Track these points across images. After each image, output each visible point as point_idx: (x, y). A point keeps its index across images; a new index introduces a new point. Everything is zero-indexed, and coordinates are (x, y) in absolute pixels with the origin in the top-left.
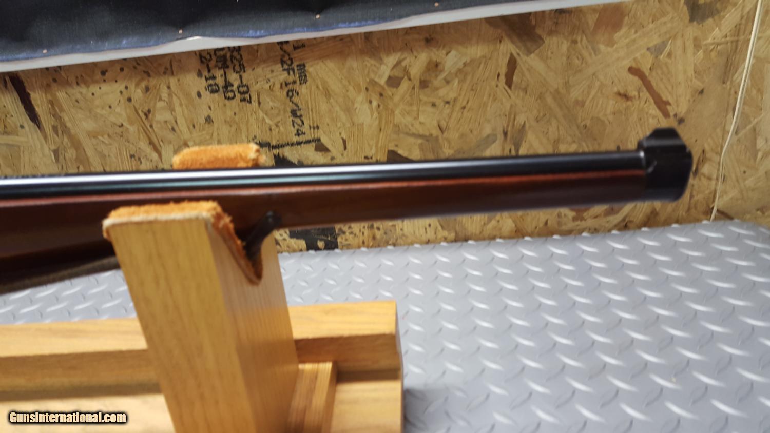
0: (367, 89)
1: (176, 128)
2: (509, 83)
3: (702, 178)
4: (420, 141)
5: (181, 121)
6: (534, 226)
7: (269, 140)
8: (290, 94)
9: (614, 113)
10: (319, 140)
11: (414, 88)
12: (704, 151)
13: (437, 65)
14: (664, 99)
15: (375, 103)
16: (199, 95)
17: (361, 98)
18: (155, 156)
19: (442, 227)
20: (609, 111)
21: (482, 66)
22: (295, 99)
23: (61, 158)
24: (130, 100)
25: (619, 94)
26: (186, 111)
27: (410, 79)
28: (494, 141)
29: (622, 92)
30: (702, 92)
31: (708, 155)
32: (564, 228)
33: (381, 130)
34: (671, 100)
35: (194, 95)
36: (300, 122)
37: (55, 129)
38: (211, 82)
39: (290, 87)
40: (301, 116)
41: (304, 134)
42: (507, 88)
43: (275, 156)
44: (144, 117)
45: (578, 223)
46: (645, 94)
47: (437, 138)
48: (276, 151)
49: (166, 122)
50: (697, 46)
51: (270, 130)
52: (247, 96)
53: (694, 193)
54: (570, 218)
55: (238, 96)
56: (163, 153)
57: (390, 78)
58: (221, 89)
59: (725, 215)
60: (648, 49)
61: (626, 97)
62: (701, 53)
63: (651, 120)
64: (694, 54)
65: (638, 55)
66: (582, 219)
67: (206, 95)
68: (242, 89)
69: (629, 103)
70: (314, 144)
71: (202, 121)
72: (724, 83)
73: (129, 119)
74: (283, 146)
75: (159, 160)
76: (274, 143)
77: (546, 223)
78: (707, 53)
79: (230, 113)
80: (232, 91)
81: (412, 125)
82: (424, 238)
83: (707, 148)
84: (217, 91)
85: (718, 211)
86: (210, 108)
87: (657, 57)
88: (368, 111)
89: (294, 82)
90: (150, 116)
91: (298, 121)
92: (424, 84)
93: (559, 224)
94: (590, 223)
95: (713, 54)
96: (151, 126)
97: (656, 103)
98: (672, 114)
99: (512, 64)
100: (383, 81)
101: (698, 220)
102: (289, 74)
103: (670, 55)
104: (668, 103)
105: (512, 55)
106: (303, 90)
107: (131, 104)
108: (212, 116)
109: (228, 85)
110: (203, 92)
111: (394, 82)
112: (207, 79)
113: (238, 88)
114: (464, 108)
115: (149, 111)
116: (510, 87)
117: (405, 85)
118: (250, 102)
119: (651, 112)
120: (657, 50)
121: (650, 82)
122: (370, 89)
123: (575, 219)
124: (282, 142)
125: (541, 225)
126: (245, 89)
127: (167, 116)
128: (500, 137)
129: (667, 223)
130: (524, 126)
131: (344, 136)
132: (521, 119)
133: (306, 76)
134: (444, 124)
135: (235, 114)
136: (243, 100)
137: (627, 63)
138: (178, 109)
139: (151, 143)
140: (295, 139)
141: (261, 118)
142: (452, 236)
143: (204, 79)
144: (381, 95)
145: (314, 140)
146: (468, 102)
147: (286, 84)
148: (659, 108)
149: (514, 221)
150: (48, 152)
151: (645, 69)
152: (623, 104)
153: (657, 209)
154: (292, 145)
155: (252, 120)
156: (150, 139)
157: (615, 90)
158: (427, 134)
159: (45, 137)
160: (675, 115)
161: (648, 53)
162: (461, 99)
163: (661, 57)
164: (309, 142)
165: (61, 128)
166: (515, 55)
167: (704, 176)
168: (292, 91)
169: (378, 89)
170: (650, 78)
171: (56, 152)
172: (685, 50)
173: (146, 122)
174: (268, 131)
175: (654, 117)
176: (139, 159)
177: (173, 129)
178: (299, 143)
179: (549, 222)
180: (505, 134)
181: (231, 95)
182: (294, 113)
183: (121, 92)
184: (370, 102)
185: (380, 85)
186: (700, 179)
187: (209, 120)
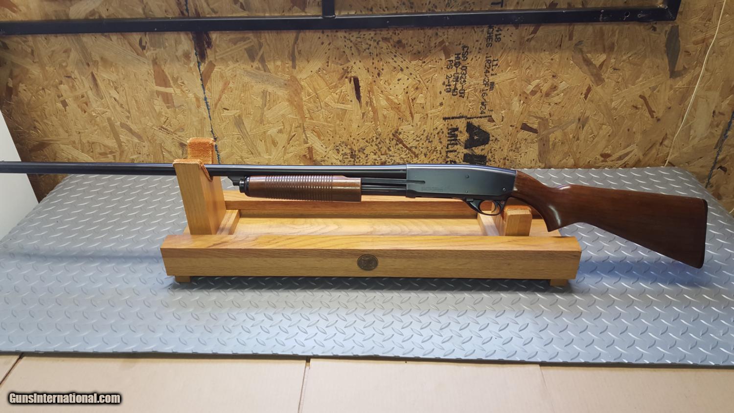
0: (520, 95)
1: (425, 107)
2: (586, 97)
3: (664, 146)
4: (539, 120)
5: (428, 104)
6: (583, 163)
7: (467, 115)
8: (483, 95)
9: (629, 114)
10: (491, 116)
11: (542, 96)
12: (666, 134)
13: (555, 87)
14: (653, 110)
15: (522, 102)
16: (441, 93)
17: (516, 99)
18: (410, 119)
19: (540, 161)
20: (627, 113)
21: (575, 89)
22: (485, 97)
23: (365, 116)
24: (407, 93)
25: (633, 106)
26: (432, 100)
27: (541, 92)
28: (573, 123)
29: (635, 105)
30: (670, 108)
31: (668, 136)
32: (597, 165)
33: (522, 114)
34: (655, 111)
35: (438, 93)
36: (484, 108)
37: (367, 103)
38: (448, 87)
39: (484, 92)
40: (486, 105)
41: (484, 113)
42: (584, 99)
43: (467, 122)
44: (411, 101)
45: (604, 163)
46: (645, 107)
47: (547, 119)
48: (468, 120)
49: (421, 104)
50: (671, 88)
51: (469, 110)
52: (463, 95)
53: (659, 153)
54: (601, 160)
55: (459, 94)
56: (415, 118)
57: (532, 91)
58: (452, 91)
59: (671, 164)
60: (650, 88)
61: (636, 108)
62: (672, 91)
63: (646, 119)
64: (669, 91)
65: (644, 90)
66: (606, 161)
67: (444, 93)
68: (461, 91)
69: (637, 110)
70: (488, 118)
71: (438, 104)
72: (680, 105)
73: (404, 100)
74: (473, 118)
75: (411, 121)
76: (469, 116)
77: (589, 162)
78: (675, 91)
79: (452, 102)
80: (456, 92)
81: (537, 113)
82: (529, 166)
83: (668, 133)
84: (449, 92)
85: (669, 162)
86: (444, 99)
87: (653, 92)
88: (518, 105)
89: (487, 90)
90: (414, 101)
91: (484, 107)
92: (547, 95)
93: (595, 163)
94: (610, 163)
95: (677, 92)
96: (413, 105)
97: (649, 111)
98: (655, 116)
99: (589, 90)
100: (528, 92)
101: (659, 166)
102: (486, 86)
103: (658, 91)
104: (654, 112)
105: (589, 85)
106: (490, 93)
107: (407, 95)
108: (443, 103)
109: (456, 89)
110: (443, 92)
111: (533, 93)
112: (446, 86)
113: (460, 91)
114: (563, 107)
115: (415, 99)
116: (586, 99)
117: (538, 94)
118: (463, 97)
119: (646, 115)
120: (654, 89)
121: (648, 102)
122: (522, 95)
123: (602, 161)
124: (472, 116)
125: (586, 163)
126: (463, 91)
127: (422, 101)
128: (577, 121)
129: (645, 166)
130: (588, 117)
131: (503, 115)
132: (587, 114)
133: (493, 87)
134: (552, 113)
135: (455, 102)
136: (460, 96)
137: (639, 93)
138: (429, 98)
139: (411, 113)
140: (480, 115)
141: (466, 104)
142: (543, 166)
143: (445, 86)
144: (526, 98)
145: (488, 116)
146: (565, 104)
147: (483, 90)
148: (650, 114)
149: (574, 161)
150: (360, 113)
151: (647, 96)
152: (634, 111)
153: (641, 159)
154: (477, 118)
155: (462, 105)
156: (410, 111)
157: (632, 104)
158: (543, 117)
159: (361, 107)
160: (656, 117)
161: (650, 90)
162: (562, 103)
163: (655, 92)
164: (486, 117)
165: (370, 103)
166: (591, 86)
167: (665, 145)
168: (485, 93)
169: (525, 95)
170: (648, 100)
171: (364, 114)
172: (665, 90)
173: (411, 103)
174: (468, 111)
175: (647, 117)
176: (402, 120)
177: (423, 107)
178: (481, 117)
179: (591, 162)
180: (579, 120)
181: (455, 93)
182: (482, 104)
183: (404, 89)
184: (520, 101)
185: (527, 94)
186: (663, 147)
187: (441, 104)
